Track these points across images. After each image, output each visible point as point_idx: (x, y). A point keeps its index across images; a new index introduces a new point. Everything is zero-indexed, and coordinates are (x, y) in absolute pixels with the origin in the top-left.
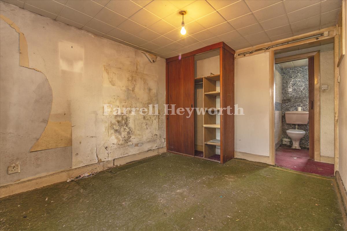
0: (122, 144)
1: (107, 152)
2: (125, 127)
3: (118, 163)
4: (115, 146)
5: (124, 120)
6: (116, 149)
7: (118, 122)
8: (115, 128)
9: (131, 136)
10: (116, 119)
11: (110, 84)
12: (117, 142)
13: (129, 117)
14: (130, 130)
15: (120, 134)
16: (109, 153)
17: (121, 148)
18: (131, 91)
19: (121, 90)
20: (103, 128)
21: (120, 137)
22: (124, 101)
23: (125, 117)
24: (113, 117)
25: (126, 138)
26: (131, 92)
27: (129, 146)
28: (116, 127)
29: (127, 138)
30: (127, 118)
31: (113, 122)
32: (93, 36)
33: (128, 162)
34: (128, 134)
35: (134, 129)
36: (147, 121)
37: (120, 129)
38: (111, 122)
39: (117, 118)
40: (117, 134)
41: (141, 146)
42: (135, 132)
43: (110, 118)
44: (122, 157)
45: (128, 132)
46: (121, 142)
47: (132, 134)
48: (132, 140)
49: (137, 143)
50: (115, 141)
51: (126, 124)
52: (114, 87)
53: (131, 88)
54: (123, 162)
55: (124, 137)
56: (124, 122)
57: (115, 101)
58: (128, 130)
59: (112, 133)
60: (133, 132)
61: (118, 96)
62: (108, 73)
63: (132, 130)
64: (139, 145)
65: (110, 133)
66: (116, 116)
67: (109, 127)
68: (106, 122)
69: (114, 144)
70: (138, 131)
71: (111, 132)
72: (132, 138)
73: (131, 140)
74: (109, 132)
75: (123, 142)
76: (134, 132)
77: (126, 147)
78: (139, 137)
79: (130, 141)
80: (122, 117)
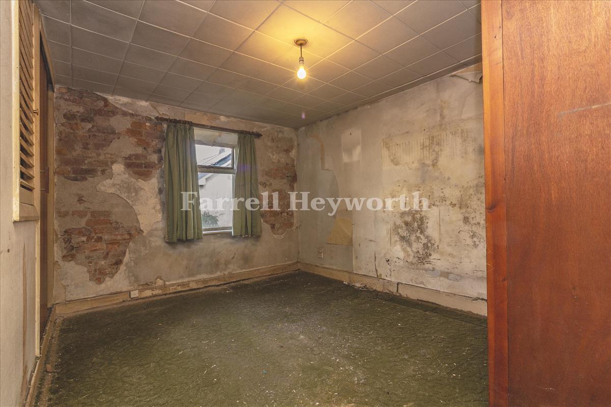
0: (412, 264)
1: (389, 267)
2: (418, 235)
3: (404, 292)
4: (402, 263)
5: (417, 222)
6: (403, 267)
7: (407, 224)
8: (400, 233)
9: (432, 253)
10: (402, 219)
11: (392, 164)
12: (405, 257)
13: (427, 216)
14: (429, 241)
15: (410, 245)
16: (392, 270)
17: (412, 270)
18: (429, 166)
19: (410, 169)
20: (384, 231)
21: (408, 249)
22: (416, 187)
23: (418, 216)
24: (398, 215)
25: (420, 255)
26: (431, 168)
27: (426, 270)
28: (404, 233)
29: (422, 254)
30: (422, 219)
31: (397, 224)
32: (369, 107)
33: (423, 300)
34: (424, 247)
35: (437, 240)
36: (474, 229)
37: (409, 236)
38: (395, 224)
39: (404, 217)
40: (405, 245)
41: (457, 280)
42: (440, 247)
43: (394, 218)
44: (412, 285)
45: (424, 244)
46: (411, 259)
47: (434, 250)
48: (433, 261)
49: (446, 270)
50: (401, 255)
51: (422, 229)
52: (398, 167)
53: (428, 162)
54: (413, 295)
55: (416, 251)
56: (416, 224)
57: (400, 190)
58: (424, 241)
59: (396, 241)
60: (436, 246)
61: (405, 181)
62: (388, 148)
63: (433, 242)
64: (451, 276)
65: (393, 241)
66: (403, 214)
67: (392, 231)
68: (387, 222)
69: (398, 258)
70: (448, 246)
71: (395, 239)
72: (431, 257)
73: (431, 260)
74: (392, 238)
75: (415, 260)
76: (438, 246)
77: (421, 271)
78: (450, 259)
79: (429, 263)
80: (414, 215)
